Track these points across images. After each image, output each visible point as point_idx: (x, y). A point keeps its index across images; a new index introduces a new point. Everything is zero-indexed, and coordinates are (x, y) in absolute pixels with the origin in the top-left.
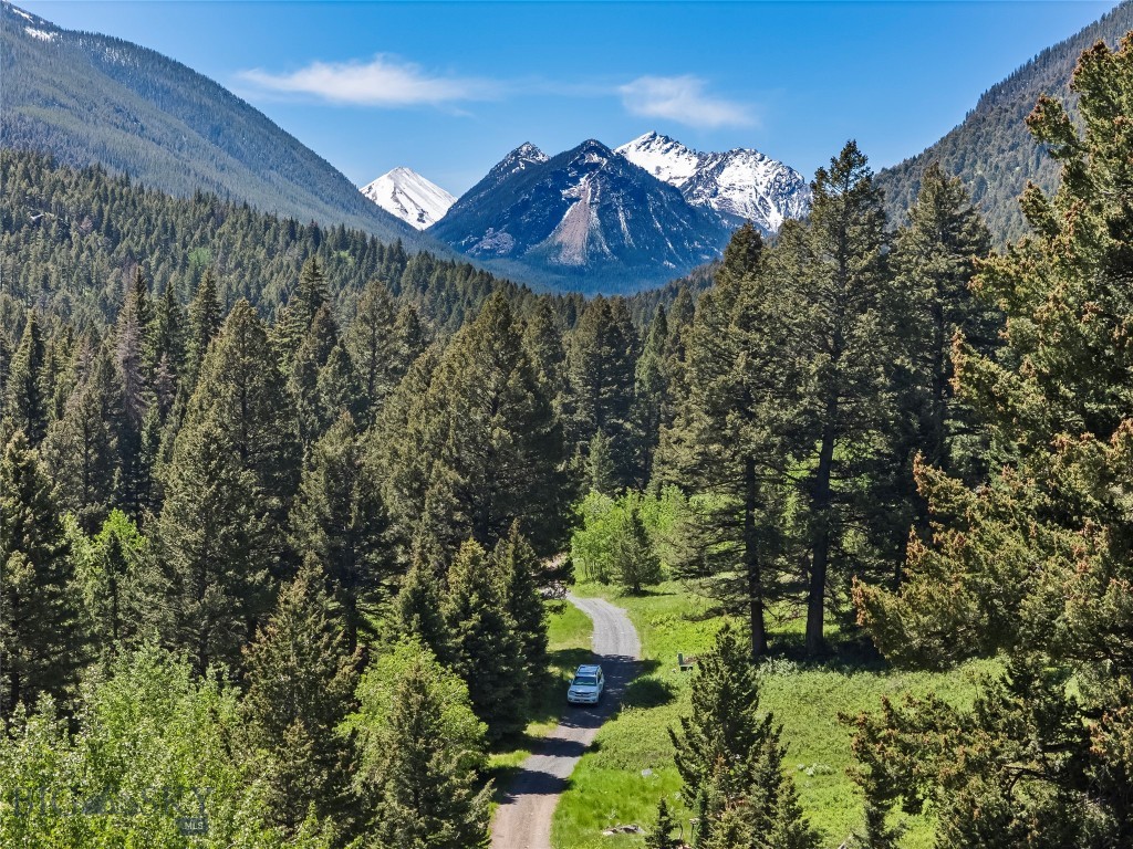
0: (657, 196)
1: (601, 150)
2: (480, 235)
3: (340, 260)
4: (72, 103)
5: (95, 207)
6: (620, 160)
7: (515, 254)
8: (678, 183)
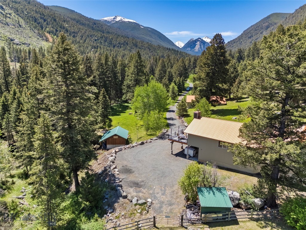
0: (206, 44)
1: (200, 39)
2: (187, 48)
3: (172, 52)
4: (145, 35)
5: (148, 46)
6: (202, 40)
7: (191, 50)
8: (208, 42)
